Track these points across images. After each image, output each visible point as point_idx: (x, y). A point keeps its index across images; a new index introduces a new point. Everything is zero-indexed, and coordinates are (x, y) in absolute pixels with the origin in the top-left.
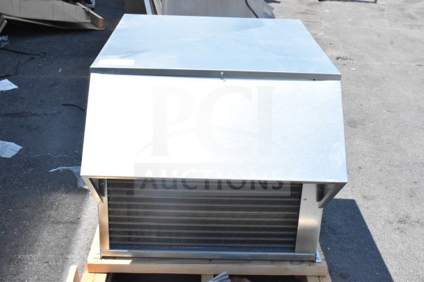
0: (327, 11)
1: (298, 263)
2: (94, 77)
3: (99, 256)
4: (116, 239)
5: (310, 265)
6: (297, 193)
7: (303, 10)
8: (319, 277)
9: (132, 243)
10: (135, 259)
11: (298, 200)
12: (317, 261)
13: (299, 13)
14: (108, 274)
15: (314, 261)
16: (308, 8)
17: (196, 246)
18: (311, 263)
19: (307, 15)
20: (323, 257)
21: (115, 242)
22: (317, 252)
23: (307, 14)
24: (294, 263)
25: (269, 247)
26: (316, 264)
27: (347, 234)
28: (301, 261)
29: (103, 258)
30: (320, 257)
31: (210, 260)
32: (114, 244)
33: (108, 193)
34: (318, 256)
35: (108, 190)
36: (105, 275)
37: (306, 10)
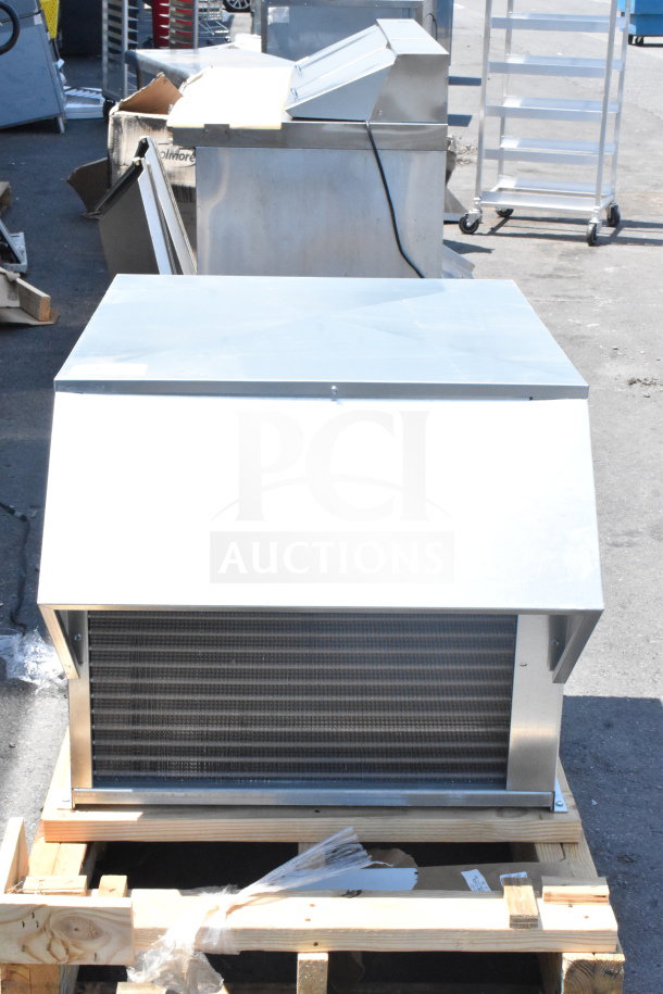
0: (610, 270)
1: (514, 813)
2: (62, 400)
3: (70, 805)
4: (108, 765)
5: (541, 818)
6: (506, 651)
7: (549, 270)
8: (561, 844)
9: (143, 774)
10: (149, 811)
11: (508, 667)
12: (557, 809)
13: (538, 276)
14: (90, 845)
15: (549, 810)
16: (564, 263)
17: (285, 779)
18: (543, 814)
19: (559, 281)
20: (572, 802)
21: (103, 773)
22: (557, 789)
23: (560, 277)
24: (506, 813)
25: (449, 780)
26: (555, 815)
27: (637, 773)
28: (522, 809)
29: (79, 807)
30: (563, 798)
31: (317, 810)
32: (102, 777)
33: (90, 660)
34: (559, 798)
35: (90, 652)
36: (84, 846)
37: (556, 269)
